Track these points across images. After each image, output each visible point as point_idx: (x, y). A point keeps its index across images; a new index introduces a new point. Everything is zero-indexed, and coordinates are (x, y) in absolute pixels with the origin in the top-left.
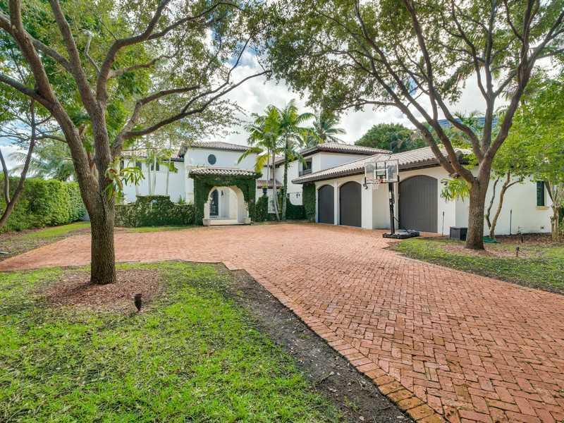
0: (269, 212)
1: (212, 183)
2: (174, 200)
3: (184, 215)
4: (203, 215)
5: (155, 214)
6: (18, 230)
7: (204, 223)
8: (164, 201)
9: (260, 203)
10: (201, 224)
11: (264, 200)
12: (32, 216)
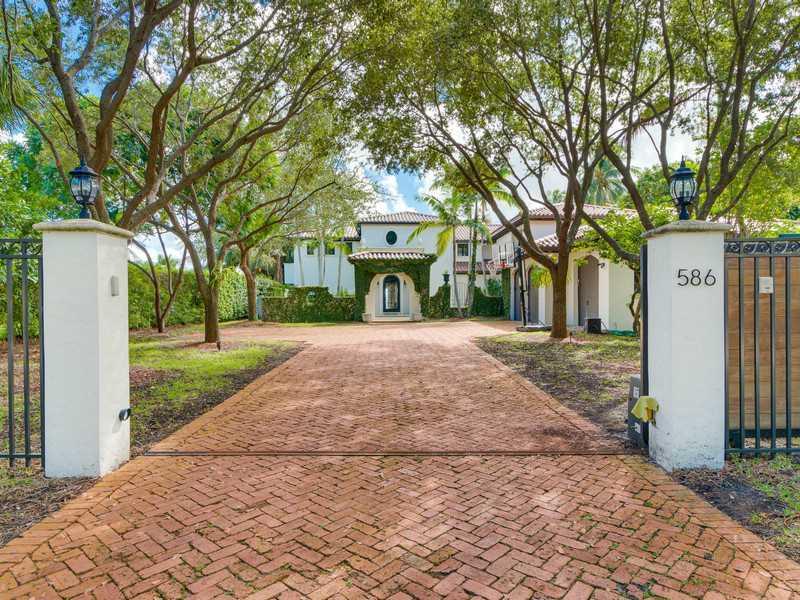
0: (452, 306)
1: (373, 270)
2: (333, 292)
3: (345, 310)
4: (364, 308)
5: (312, 308)
6: (183, 324)
7: (364, 320)
8: (321, 292)
9: (438, 295)
10: (360, 320)
11: (445, 291)
12: (195, 310)
